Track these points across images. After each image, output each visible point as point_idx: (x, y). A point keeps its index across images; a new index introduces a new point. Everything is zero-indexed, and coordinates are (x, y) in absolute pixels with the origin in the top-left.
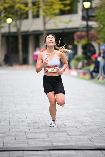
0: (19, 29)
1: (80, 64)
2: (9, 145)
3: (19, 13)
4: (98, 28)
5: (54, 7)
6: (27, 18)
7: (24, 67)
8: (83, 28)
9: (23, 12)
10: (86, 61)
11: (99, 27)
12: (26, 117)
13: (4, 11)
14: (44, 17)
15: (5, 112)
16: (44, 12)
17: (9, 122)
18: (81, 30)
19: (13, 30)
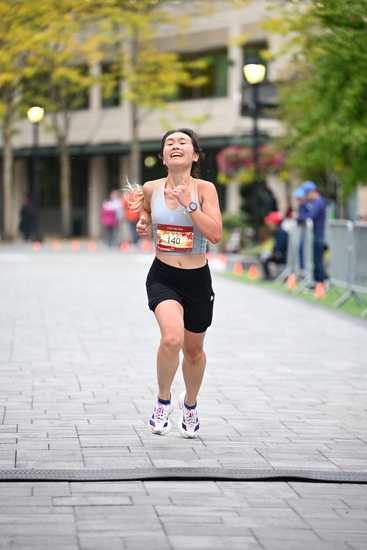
0: (62, 139)
1: (234, 239)
2: (31, 465)
3: (63, 93)
4: (283, 138)
5: (163, 77)
6: (86, 106)
7: (76, 245)
8: (244, 137)
9: (75, 89)
10: (250, 231)
11: (289, 135)
12: (78, 388)
13: (20, 88)
14: (134, 106)
15: (21, 370)
16: (135, 90)
17: (30, 400)
18: (237, 142)
19: (47, 139)
